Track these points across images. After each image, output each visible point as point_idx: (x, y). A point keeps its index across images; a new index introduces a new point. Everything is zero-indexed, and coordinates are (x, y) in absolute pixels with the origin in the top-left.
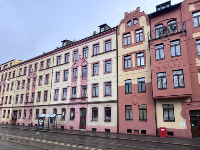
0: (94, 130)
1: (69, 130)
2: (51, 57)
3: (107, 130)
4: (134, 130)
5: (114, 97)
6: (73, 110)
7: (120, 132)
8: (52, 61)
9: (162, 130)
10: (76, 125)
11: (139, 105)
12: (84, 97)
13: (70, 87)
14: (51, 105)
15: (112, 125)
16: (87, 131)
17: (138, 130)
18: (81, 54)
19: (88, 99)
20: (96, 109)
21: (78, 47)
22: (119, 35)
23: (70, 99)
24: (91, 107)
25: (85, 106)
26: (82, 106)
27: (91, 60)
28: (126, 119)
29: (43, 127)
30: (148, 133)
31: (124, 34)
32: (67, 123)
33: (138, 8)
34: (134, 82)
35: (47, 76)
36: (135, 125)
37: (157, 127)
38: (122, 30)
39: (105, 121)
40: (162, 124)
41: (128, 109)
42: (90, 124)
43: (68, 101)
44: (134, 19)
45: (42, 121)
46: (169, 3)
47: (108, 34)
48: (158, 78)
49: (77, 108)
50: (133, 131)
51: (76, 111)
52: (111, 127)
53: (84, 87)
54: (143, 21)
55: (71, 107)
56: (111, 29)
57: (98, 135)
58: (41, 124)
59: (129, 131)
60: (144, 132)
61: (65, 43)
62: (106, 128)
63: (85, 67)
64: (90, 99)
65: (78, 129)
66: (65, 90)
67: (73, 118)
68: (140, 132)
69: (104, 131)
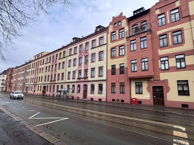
0: (92, 99)
1: (76, 99)
2: (66, 50)
3: (100, 100)
4: (117, 100)
5: (104, 78)
6: (79, 86)
7: (107, 101)
8: (66, 52)
9: (134, 100)
10: (81, 95)
11: (120, 83)
12: (86, 77)
13: (77, 71)
14: (66, 83)
15: (103, 96)
16: (88, 100)
17: (119, 100)
18: (85, 47)
19: (88, 79)
20: (93, 86)
21: (82, 43)
22: (108, 33)
23: (77, 79)
24: (90, 84)
25: (86, 83)
26: (84, 83)
27: (90, 52)
28: (112, 92)
29: (60, 97)
30: (125, 102)
31: (112, 33)
32: (76, 95)
33: (122, 13)
34: (118, 67)
35: (64, 62)
36: (118, 96)
37: (131, 98)
38: (111, 30)
39: (99, 93)
40: (134, 96)
41: (113, 85)
42: (89, 95)
43: (76, 80)
44: (118, 22)
45: (59, 93)
46: (142, 8)
47: (102, 33)
48: (132, 64)
49: (82, 84)
50: (116, 100)
51: (81, 86)
52: (102, 98)
53: (86, 71)
54: (124, 23)
55: (78, 84)
56: (105, 28)
57: (94, 103)
58: (59, 95)
59: (114, 100)
60: (122, 101)
61: (74, 40)
62: (99, 98)
63: (86, 56)
64: (90, 79)
65: (82, 99)
66: (74, 72)
67: (79, 91)
68: (120, 101)
69: (98, 100)
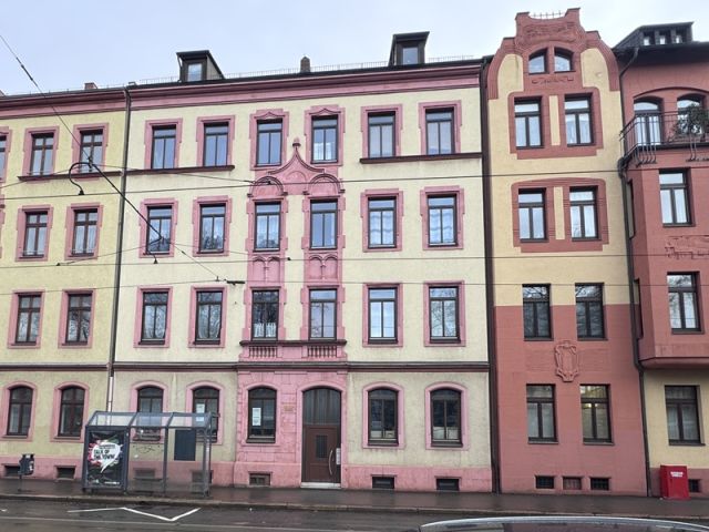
0: (384, 482)
1: (244, 488)
3: (448, 484)
4: (565, 478)
5: (475, 348)
6: (262, 397)
7: (506, 486)
9: (675, 474)
10: (284, 460)
13: (244, 287)
15: (471, 460)
16: (349, 491)
17: (579, 479)
19: (346, 349)
21: (285, 106)
22: (496, 96)
23: (243, 344)
24: (362, 384)
26: (314, 380)
28: (530, 438)
30: (617, 486)
33: (574, 12)
36: (572, 457)
37: (647, 463)
39: (435, 444)
40: (663, 454)
42: (358, 457)
43: (231, 352)
50: (559, 483)
51: (282, 400)
52: (465, 470)
54: (594, 70)
55: (252, 379)
57: (403, 504)
59: (545, 481)
60: (601, 483)
62: (444, 474)
63: (325, 205)
64: (358, 352)
65: (298, 481)
66: (208, 298)
67: (263, 433)
68: (587, 484)
69: (433, 486)
